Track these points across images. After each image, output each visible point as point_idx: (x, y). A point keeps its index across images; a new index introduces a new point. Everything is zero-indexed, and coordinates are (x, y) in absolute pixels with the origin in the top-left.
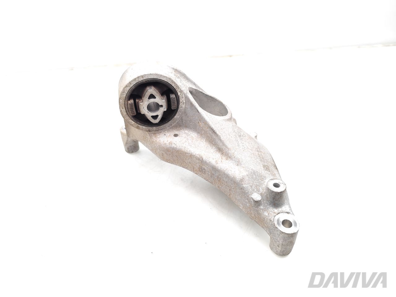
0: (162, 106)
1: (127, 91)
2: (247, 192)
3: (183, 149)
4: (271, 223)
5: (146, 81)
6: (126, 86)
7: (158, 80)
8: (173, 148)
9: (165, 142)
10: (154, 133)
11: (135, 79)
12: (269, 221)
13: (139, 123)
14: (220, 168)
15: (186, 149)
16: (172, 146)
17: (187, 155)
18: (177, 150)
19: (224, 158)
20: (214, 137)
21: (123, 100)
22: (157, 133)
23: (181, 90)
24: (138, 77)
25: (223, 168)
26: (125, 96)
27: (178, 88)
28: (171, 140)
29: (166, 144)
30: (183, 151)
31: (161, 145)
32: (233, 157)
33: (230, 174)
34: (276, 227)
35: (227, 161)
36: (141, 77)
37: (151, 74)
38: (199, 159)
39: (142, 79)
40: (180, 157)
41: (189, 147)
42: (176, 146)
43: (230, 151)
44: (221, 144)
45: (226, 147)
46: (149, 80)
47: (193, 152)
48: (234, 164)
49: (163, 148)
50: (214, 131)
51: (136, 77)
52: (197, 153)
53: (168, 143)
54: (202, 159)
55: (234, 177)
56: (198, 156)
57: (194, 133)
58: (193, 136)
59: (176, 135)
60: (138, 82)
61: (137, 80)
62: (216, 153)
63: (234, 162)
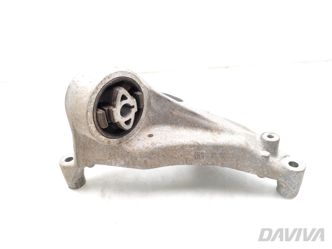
0: (133, 107)
1: (95, 98)
2: (256, 152)
3: (171, 144)
4: (285, 170)
5: (112, 82)
6: (93, 93)
7: (123, 79)
8: (159, 148)
9: (146, 146)
10: (126, 143)
11: (102, 82)
12: (282, 169)
13: (109, 136)
14: (222, 144)
15: (174, 142)
16: (157, 146)
17: (177, 148)
18: (164, 148)
19: (216, 134)
20: (195, 119)
21: (91, 112)
22: (129, 141)
23: (144, 85)
24: (105, 79)
25: (225, 142)
26: (92, 106)
27: (142, 84)
28: (151, 141)
29: (148, 147)
30: (172, 146)
31: (142, 151)
32: (224, 129)
33: (235, 143)
34: (291, 171)
35: (221, 135)
36: (107, 78)
37: (116, 72)
38: (194, 146)
39: (108, 80)
40: (168, 155)
41: (175, 140)
42: (161, 145)
43: (218, 125)
44: (206, 123)
45: (213, 122)
46: (115, 80)
47: (183, 142)
48: (229, 134)
49: (146, 153)
50: (194, 113)
51: (102, 79)
52: (189, 141)
53: (150, 145)
54: (198, 143)
55: (240, 144)
56: (191, 143)
57: (165, 127)
58: (167, 130)
59: (151, 136)
60: (104, 85)
61: (104, 82)
62: (204, 133)
63: (227, 133)
